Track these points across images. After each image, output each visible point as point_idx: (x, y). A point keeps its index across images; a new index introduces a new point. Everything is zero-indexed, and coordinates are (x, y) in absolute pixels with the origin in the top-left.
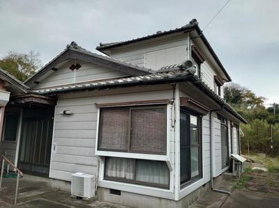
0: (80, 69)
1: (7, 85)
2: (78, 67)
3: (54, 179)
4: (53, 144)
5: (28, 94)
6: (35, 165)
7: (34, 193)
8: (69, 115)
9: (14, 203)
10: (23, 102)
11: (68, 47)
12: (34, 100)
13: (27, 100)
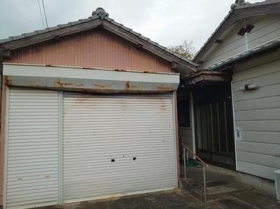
0: (252, 30)
1: (175, 65)
2: (249, 29)
3: (243, 173)
4: (235, 129)
5: (197, 72)
6: (215, 154)
7: (223, 189)
8: (253, 89)
9: (204, 200)
10: (194, 82)
11: (233, 7)
12: (206, 78)
13: (197, 80)
